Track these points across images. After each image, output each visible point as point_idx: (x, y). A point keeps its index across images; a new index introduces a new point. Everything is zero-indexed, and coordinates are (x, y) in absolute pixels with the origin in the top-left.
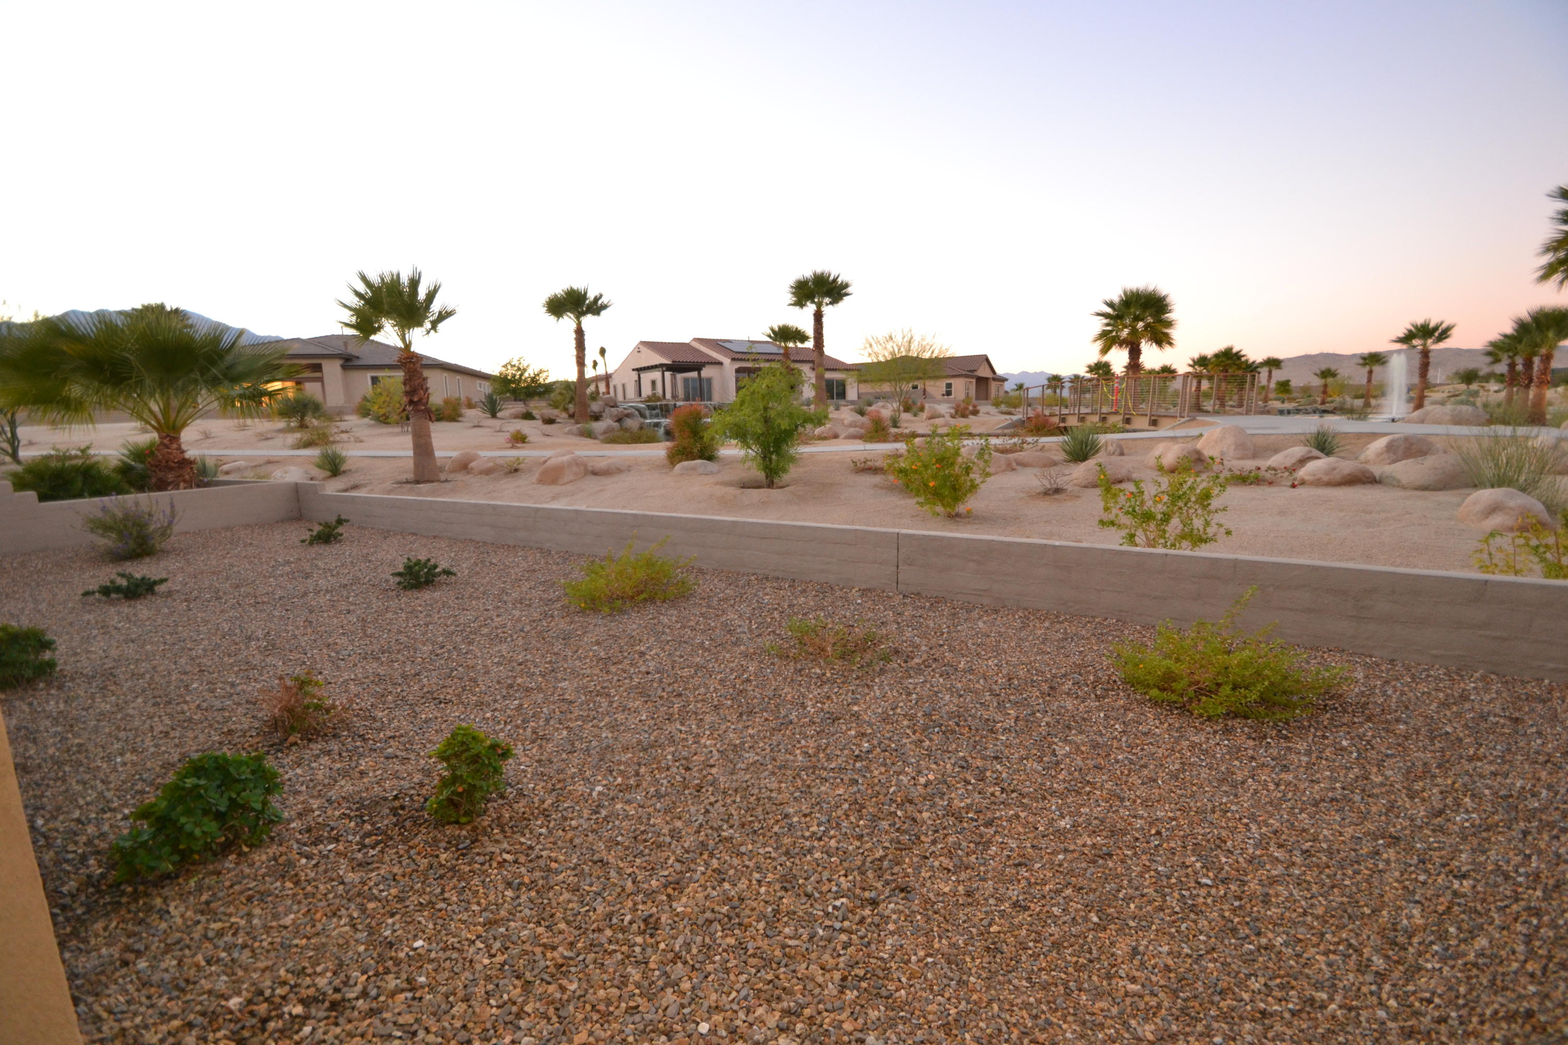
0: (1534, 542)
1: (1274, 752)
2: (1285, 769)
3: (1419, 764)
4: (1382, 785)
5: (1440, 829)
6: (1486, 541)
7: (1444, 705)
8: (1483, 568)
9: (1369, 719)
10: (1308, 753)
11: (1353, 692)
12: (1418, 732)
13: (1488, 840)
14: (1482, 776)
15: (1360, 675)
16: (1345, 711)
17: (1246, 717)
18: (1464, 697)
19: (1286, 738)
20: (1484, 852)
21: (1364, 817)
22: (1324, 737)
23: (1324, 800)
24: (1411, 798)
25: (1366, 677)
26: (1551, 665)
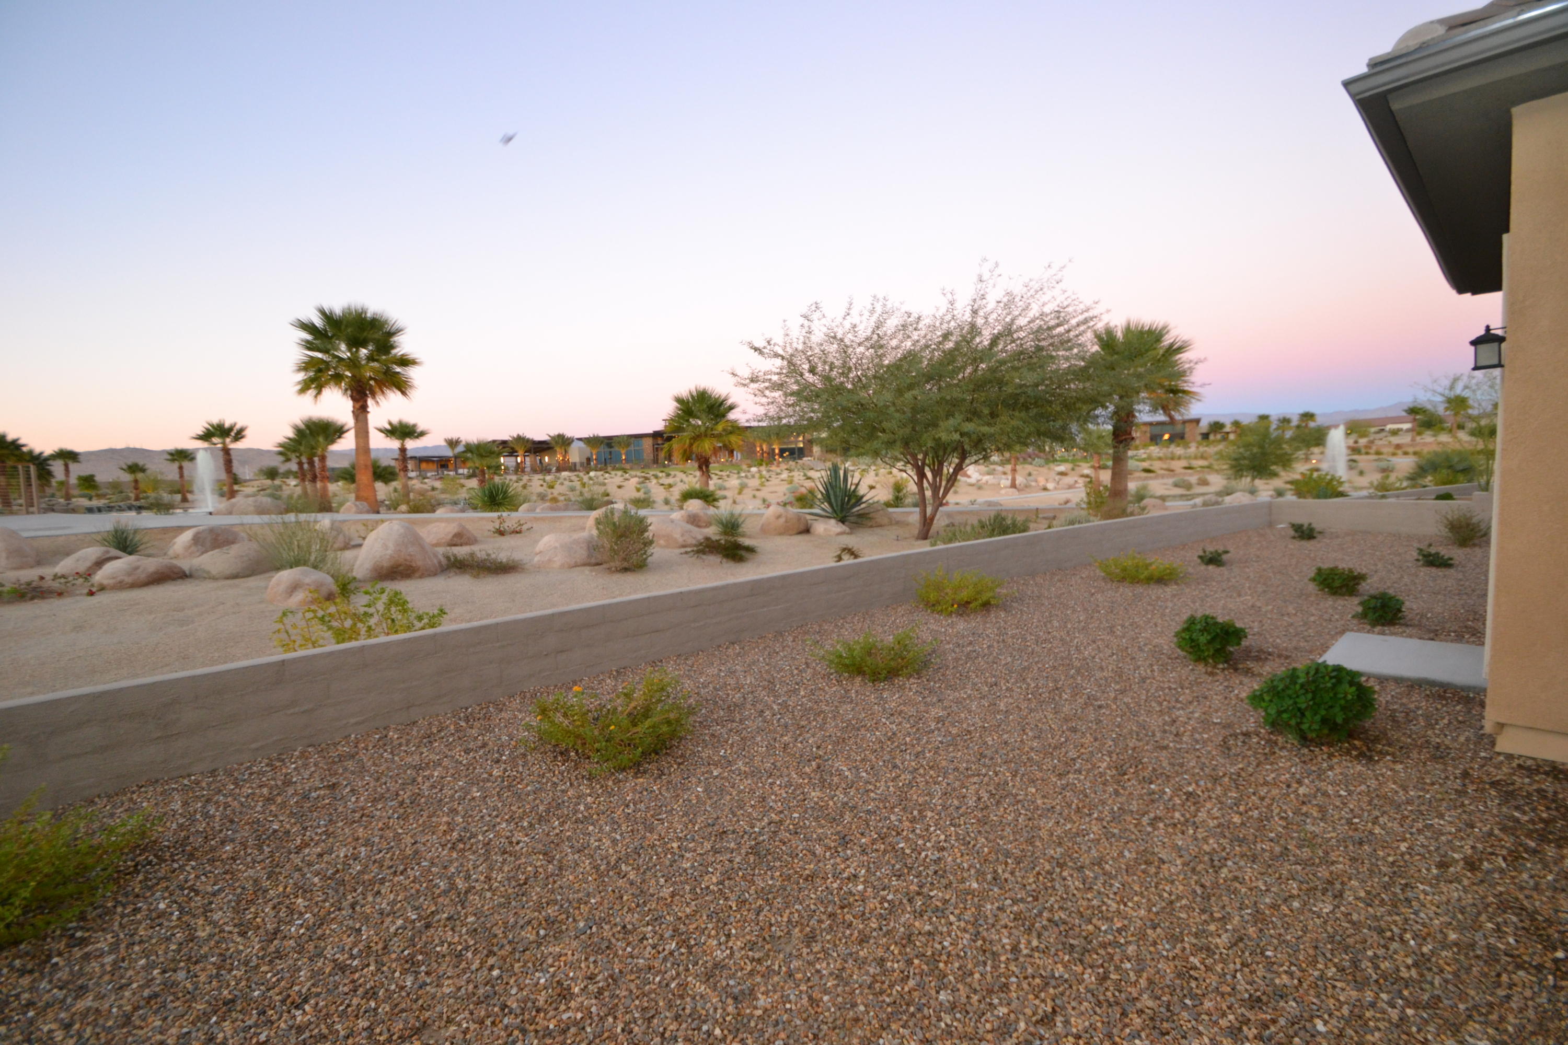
0: (320, 613)
1: (63, 975)
2: (82, 991)
3: (249, 885)
4: (211, 936)
5: (279, 955)
6: (281, 621)
7: (269, 800)
8: (286, 647)
9: (191, 857)
10: (114, 948)
11: (168, 832)
12: (244, 845)
13: (322, 938)
14: (310, 864)
15: (177, 806)
16: (161, 860)
17: (16, 943)
18: (288, 783)
19: (83, 942)
20: (319, 955)
21: (191, 997)
22: (136, 910)
23: (136, 1008)
24: (243, 934)
25: (185, 804)
26: (353, 721)
